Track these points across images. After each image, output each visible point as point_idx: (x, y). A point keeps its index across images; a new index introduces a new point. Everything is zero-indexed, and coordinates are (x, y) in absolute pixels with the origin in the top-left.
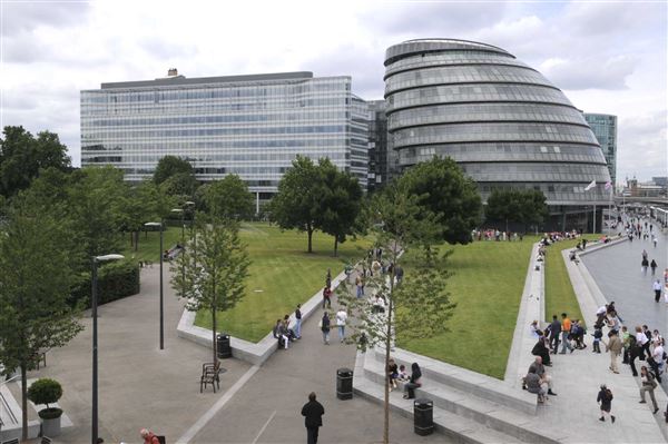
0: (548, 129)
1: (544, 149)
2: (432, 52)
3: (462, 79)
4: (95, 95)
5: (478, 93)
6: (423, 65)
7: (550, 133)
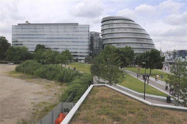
0: (145, 40)
1: (144, 45)
2: (115, 20)
3: (124, 27)
4: (16, 27)
5: (128, 31)
6: (113, 23)
7: (145, 41)
